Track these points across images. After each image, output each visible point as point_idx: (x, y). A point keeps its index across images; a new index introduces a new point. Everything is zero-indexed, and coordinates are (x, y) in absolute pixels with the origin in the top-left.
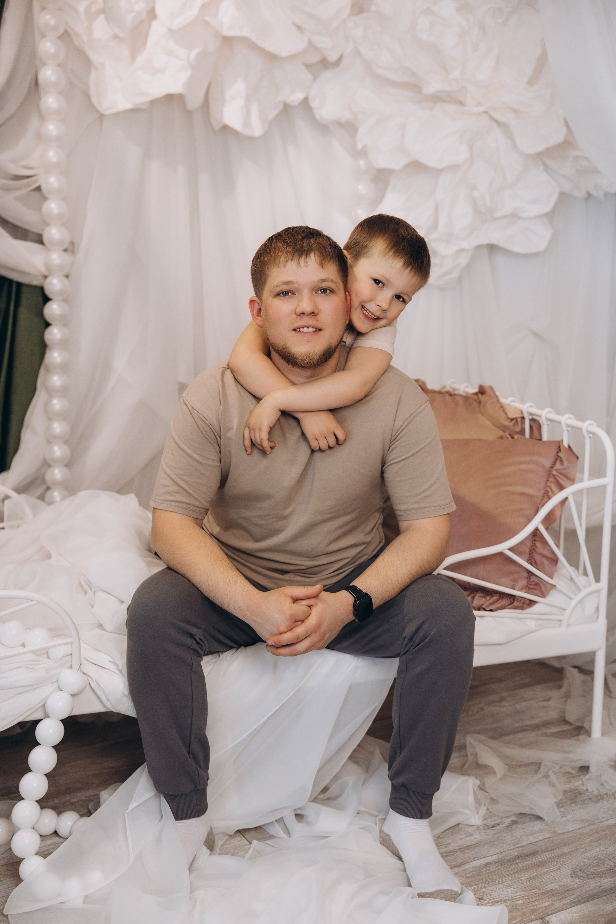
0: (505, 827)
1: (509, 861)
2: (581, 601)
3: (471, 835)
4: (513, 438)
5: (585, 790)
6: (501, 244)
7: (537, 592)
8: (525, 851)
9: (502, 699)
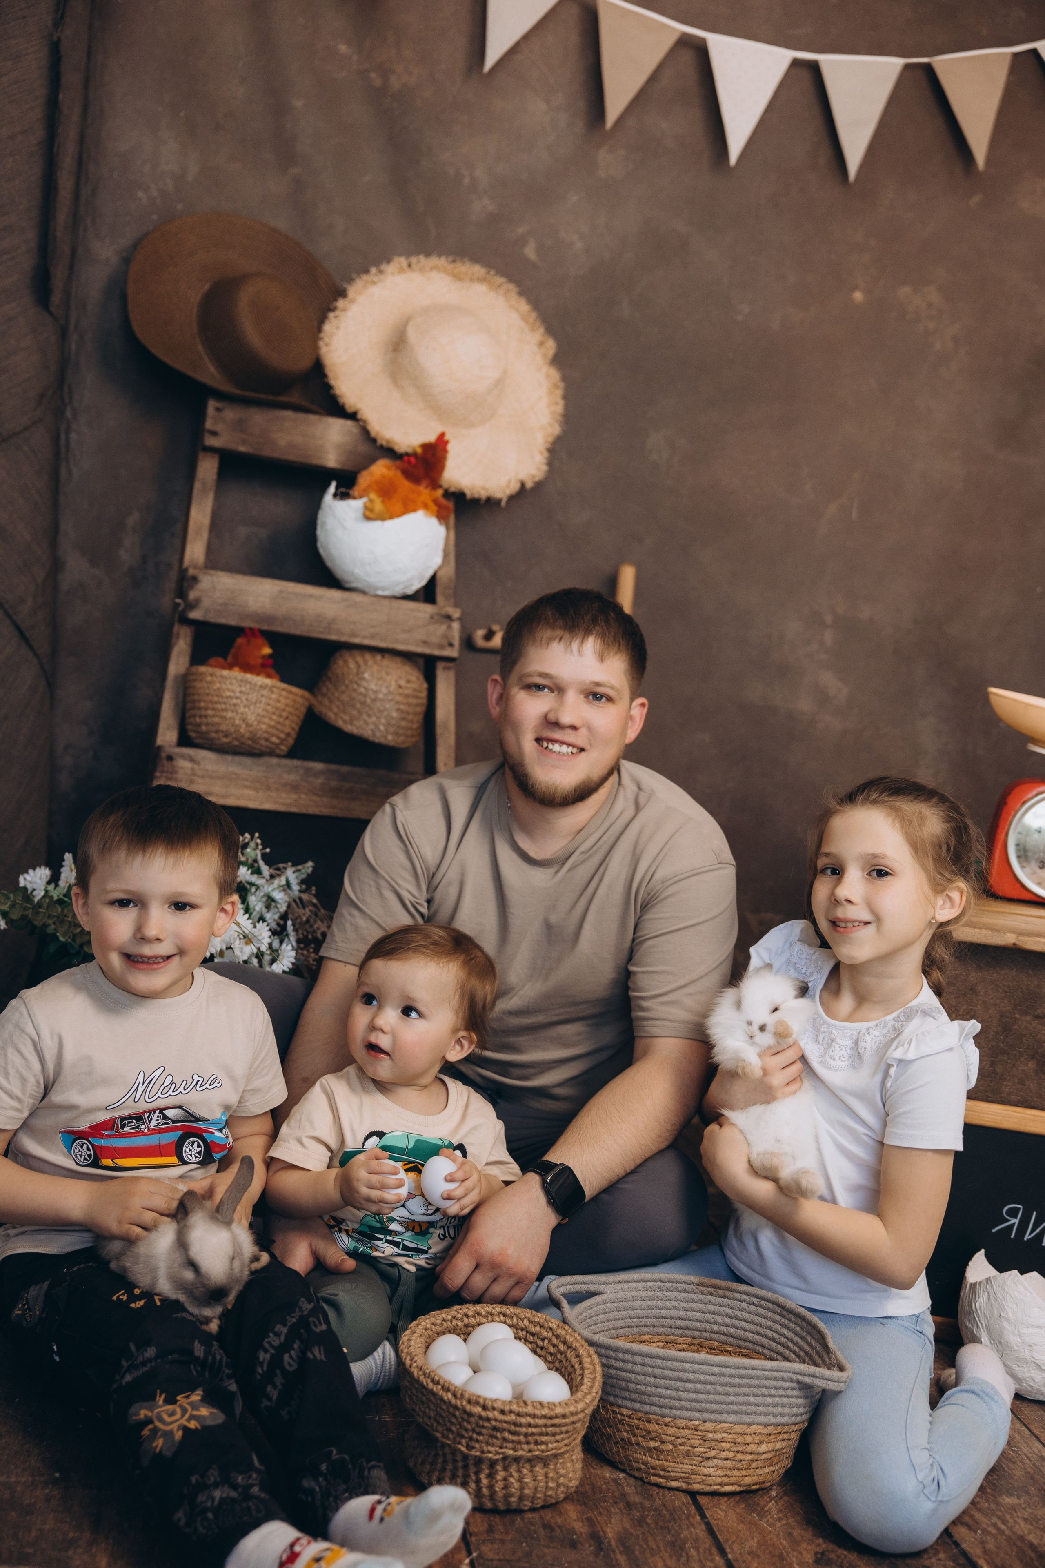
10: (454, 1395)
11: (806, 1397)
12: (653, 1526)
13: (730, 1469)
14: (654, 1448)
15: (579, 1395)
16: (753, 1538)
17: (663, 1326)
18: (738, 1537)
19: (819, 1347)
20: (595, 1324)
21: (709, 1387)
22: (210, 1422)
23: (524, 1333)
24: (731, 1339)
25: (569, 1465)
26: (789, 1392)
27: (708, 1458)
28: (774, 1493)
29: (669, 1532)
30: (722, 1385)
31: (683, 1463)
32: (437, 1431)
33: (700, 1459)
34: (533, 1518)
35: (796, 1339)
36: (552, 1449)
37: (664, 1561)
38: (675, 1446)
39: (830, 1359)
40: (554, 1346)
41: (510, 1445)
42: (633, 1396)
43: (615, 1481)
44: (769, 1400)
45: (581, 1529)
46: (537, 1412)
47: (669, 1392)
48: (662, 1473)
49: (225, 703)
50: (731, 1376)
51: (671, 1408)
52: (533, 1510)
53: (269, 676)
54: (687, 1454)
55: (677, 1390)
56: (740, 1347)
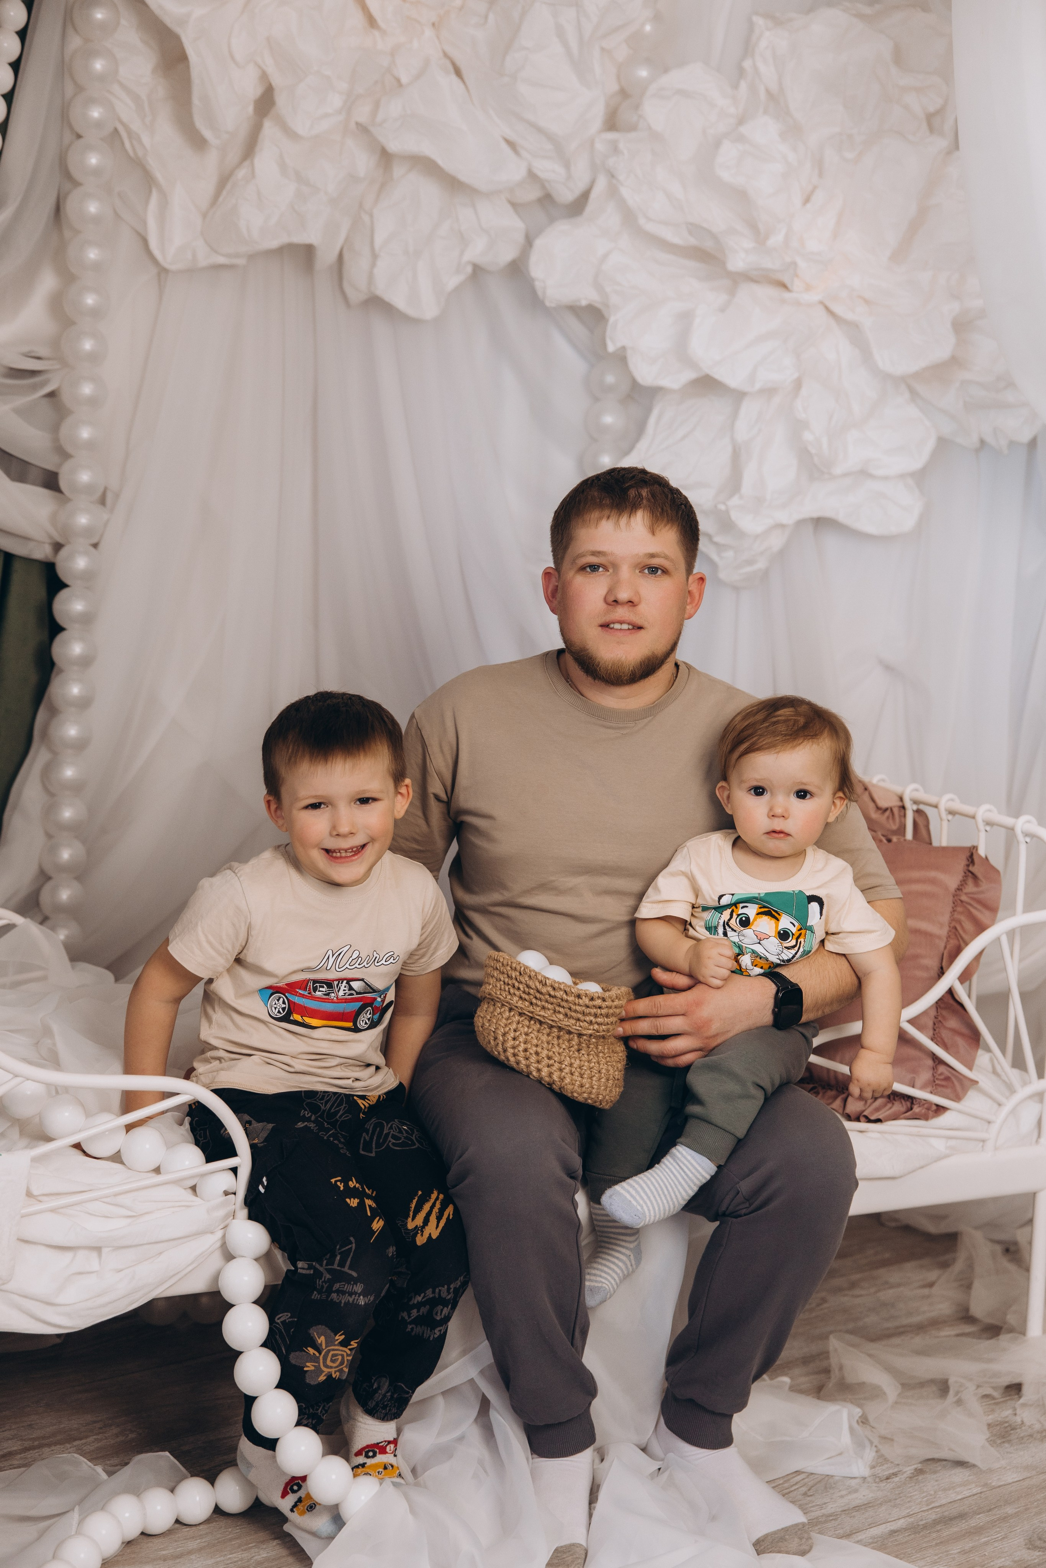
0: (907, 1479)
1: (925, 1527)
2: (1013, 1111)
3: (856, 1491)
4: (889, 841)
5: (1020, 1423)
6: (841, 518)
7: (948, 1091)
8: (946, 1514)
9: (853, 1285)
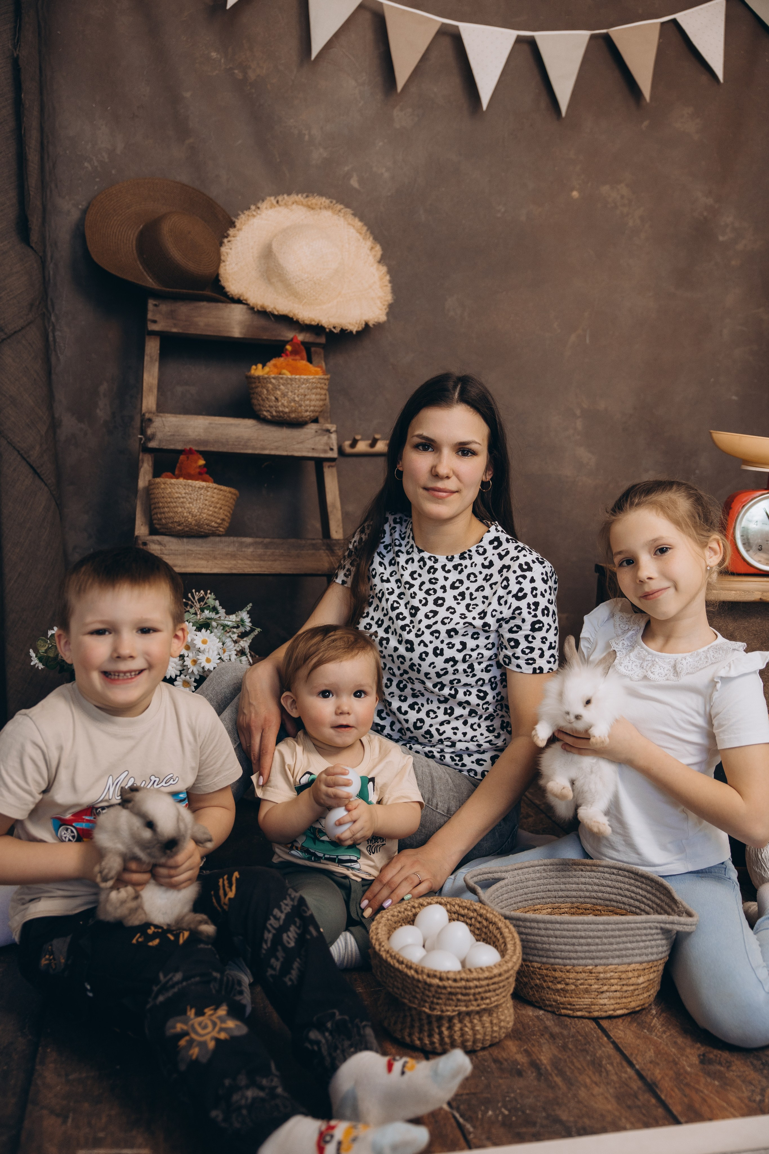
10: (416, 971)
11: (667, 939)
12: (574, 1050)
13: (619, 998)
14: (561, 989)
15: (507, 957)
16: (650, 1050)
17: (549, 897)
18: (638, 1050)
19: (668, 901)
20: (501, 902)
21: (597, 940)
22: (237, 1033)
23: (456, 915)
24: (599, 901)
25: (506, 1012)
26: (656, 937)
27: (602, 992)
28: (654, 1012)
29: (587, 1052)
30: (606, 937)
31: (584, 998)
32: (406, 998)
33: (596, 993)
34: (484, 1055)
35: (648, 895)
36: (494, 1002)
37: (590, 1077)
38: (576, 986)
39: (678, 907)
40: (480, 922)
41: (463, 1004)
42: (541, 953)
43: (537, 1017)
44: (642, 944)
45: (522, 1060)
46: (481, 976)
47: (568, 947)
48: (569, 1007)
49: (175, 502)
50: (613, 930)
51: (570, 959)
52: (483, 1049)
53: (204, 480)
54: (587, 991)
55: (574, 945)
56: (607, 906)
